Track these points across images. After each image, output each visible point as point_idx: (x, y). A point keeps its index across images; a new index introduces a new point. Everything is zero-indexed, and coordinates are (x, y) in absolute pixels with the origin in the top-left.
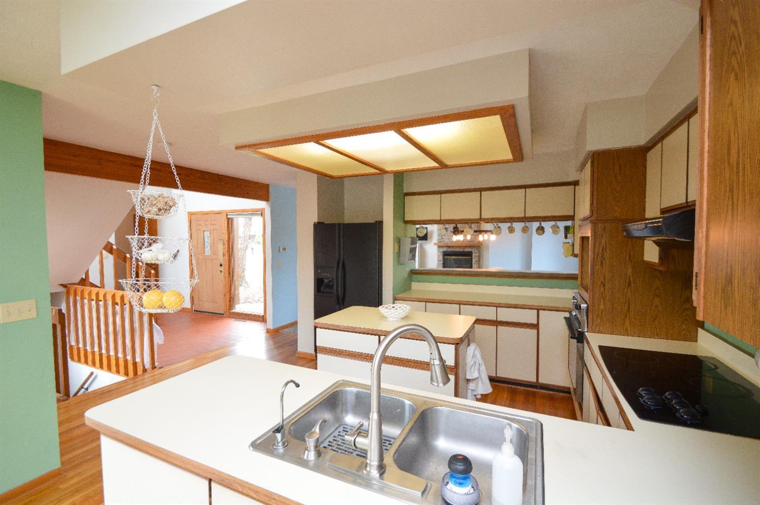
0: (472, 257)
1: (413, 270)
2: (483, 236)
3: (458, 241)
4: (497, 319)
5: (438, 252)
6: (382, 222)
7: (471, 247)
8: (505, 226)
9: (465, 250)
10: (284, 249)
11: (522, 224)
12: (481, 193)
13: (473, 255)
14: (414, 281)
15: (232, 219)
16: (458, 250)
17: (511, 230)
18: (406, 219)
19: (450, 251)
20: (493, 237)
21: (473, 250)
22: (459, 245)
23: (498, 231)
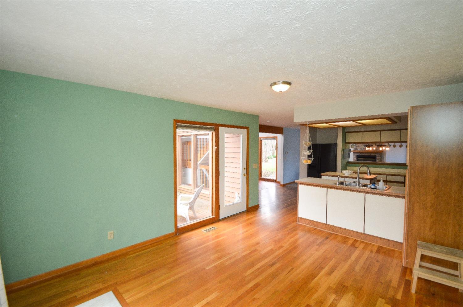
0: (376, 158)
1: (348, 161)
2: (382, 148)
3: (368, 150)
4: (387, 179)
5: (354, 156)
6: (337, 143)
7: (375, 153)
8: (392, 144)
9: (371, 155)
10: (287, 153)
11: (399, 144)
12: (380, 132)
13: (377, 158)
14: (349, 166)
15: (262, 141)
16: (366, 155)
17: (394, 146)
18: (346, 142)
19: (361, 155)
20: (387, 149)
21: (377, 155)
22: (369, 152)
23: (390, 146)
